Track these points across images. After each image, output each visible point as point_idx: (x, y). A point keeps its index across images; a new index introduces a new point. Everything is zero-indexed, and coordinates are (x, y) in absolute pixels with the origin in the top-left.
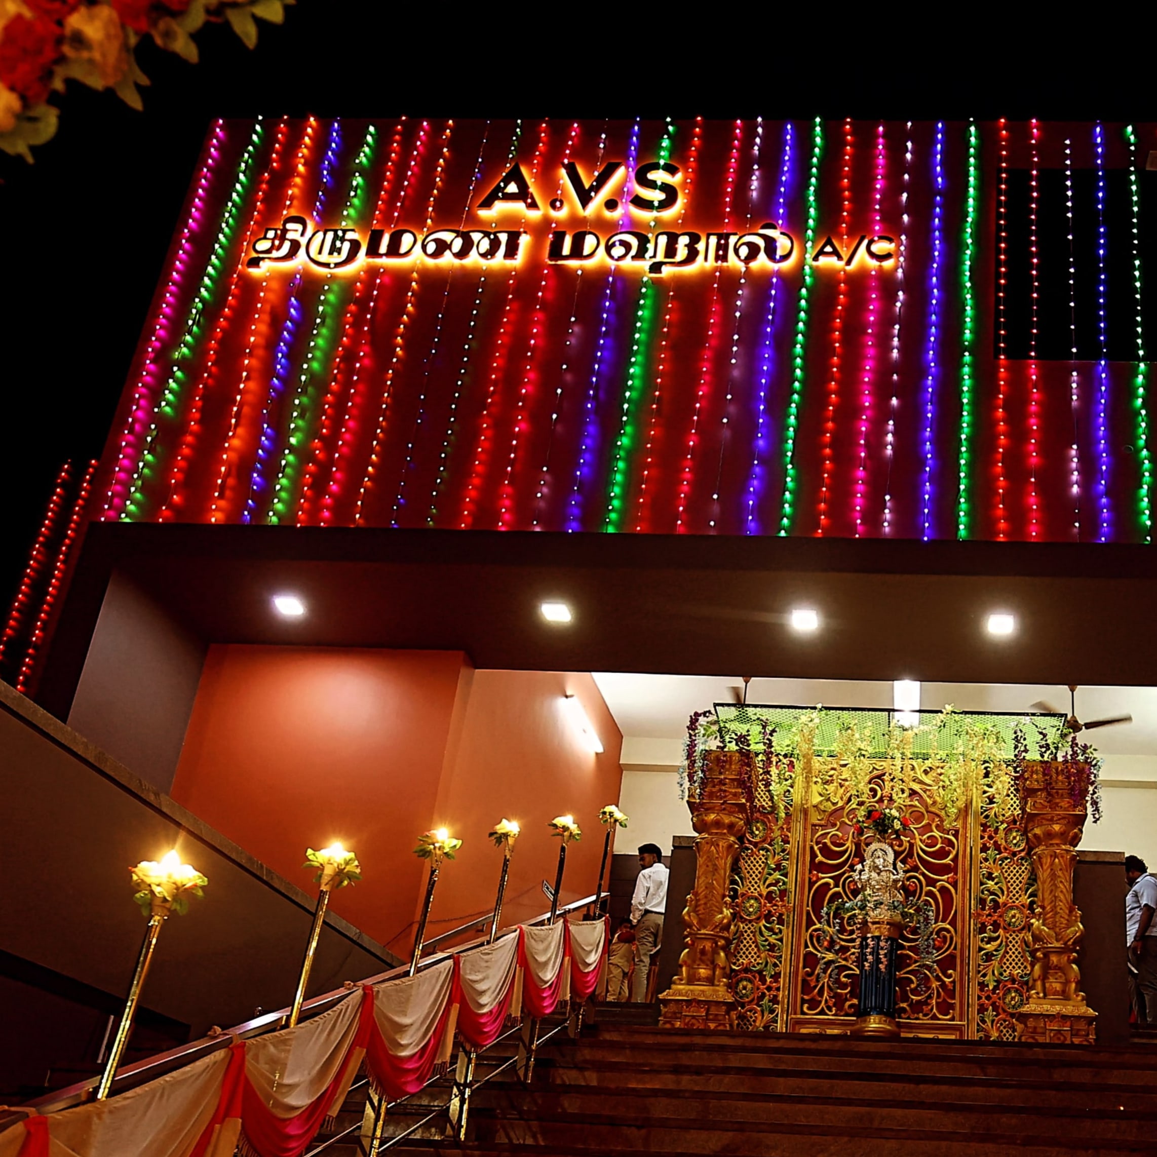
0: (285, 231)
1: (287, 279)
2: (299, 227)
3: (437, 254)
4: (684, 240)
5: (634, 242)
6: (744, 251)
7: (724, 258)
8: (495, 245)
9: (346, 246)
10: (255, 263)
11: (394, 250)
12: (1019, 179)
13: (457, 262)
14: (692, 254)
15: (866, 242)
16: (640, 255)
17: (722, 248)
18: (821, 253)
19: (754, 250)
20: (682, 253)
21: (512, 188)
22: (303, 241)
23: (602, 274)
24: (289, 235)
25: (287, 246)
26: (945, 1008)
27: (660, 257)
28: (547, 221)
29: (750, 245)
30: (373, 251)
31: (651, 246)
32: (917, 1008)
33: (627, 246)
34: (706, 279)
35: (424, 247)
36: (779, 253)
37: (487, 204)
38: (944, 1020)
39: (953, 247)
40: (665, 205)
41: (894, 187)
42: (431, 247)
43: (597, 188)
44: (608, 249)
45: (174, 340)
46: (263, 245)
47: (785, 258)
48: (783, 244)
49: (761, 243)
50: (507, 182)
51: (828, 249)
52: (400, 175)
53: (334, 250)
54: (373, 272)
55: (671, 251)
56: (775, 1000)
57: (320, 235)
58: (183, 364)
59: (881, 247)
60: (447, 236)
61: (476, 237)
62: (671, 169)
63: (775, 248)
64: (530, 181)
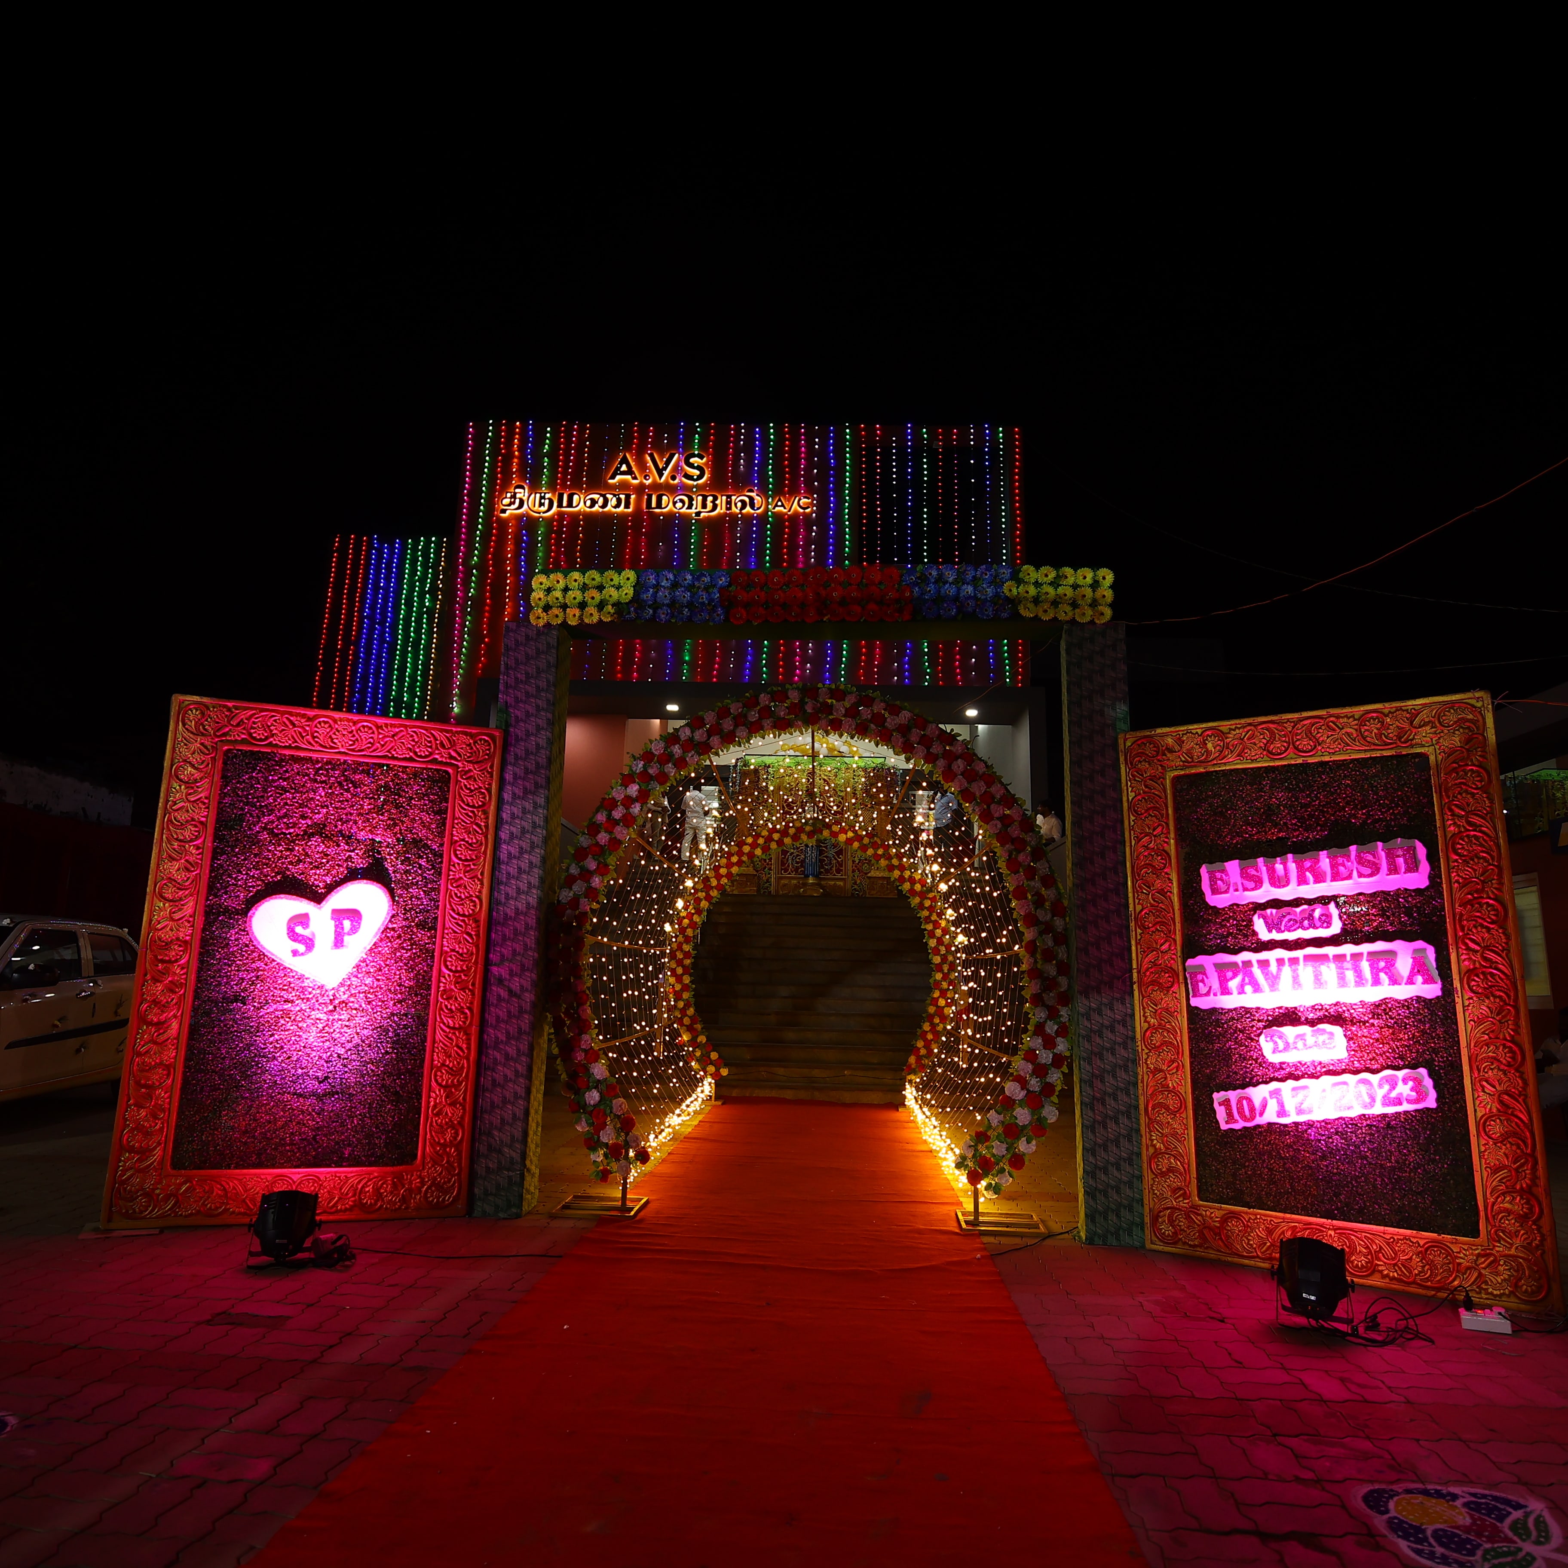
0: (515, 493)
1: (519, 518)
2: (522, 491)
3: (592, 506)
4: (710, 499)
5: (686, 499)
6: (739, 505)
7: (730, 508)
8: (619, 501)
9: (547, 502)
10: (504, 511)
11: (570, 504)
12: (871, 453)
13: (601, 510)
14: (715, 507)
15: (797, 499)
16: (690, 507)
17: (729, 503)
18: (776, 505)
19: (744, 505)
20: (710, 505)
21: (624, 468)
22: (525, 498)
23: (671, 516)
24: (518, 496)
25: (517, 501)
26: (838, 871)
27: (699, 509)
28: (642, 485)
29: (741, 501)
30: (560, 505)
31: (694, 502)
32: (827, 871)
33: (682, 501)
34: (721, 517)
35: (585, 503)
36: (756, 506)
37: (613, 477)
38: (839, 876)
39: (840, 501)
40: (700, 477)
41: (810, 466)
42: (588, 503)
43: (665, 469)
44: (675, 503)
45: (469, 555)
46: (506, 501)
47: (758, 509)
48: (758, 500)
49: (747, 500)
50: (621, 464)
51: (779, 503)
52: (567, 460)
53: (541, 504)
54: (561, 515)
55: (704, 506)
56: (770, 869)
57: (533, 496)
58: (475, 567)
59: (804, 501)
60: (596, 497)
61: (609, 496)
62: (701, 457)
63: (754, 503)
64: (632, 464)
